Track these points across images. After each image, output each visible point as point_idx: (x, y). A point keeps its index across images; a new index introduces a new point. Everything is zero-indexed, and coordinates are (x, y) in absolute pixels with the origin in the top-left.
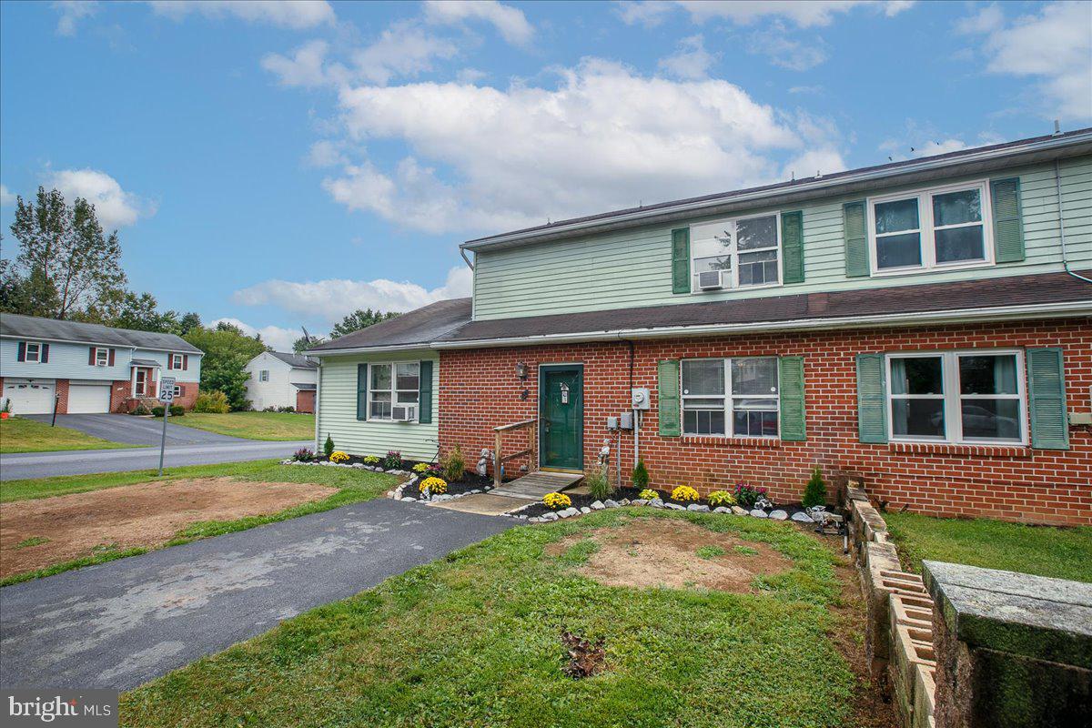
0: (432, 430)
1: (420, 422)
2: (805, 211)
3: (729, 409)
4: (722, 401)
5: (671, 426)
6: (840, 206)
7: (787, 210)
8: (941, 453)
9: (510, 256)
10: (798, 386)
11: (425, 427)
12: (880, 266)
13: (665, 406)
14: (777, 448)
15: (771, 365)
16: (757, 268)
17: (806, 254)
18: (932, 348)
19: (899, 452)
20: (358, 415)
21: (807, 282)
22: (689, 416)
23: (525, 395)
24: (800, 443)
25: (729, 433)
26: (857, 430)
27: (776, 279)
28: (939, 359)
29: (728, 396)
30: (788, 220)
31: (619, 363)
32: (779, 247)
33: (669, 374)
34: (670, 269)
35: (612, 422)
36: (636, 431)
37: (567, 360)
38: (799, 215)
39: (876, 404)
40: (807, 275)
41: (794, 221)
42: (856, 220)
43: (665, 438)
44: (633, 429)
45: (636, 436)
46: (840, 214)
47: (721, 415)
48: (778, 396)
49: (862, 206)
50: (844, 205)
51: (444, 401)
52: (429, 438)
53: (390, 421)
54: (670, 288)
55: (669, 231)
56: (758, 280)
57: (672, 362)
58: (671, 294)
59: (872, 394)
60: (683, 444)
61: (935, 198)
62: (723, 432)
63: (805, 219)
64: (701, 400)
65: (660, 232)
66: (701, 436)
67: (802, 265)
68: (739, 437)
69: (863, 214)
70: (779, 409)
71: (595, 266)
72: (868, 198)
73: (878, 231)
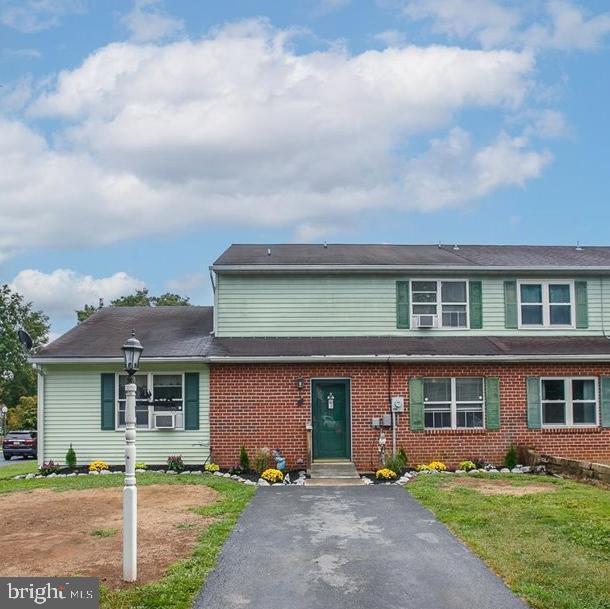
0: (203, 434)
1: (186, 429)
2: (484, 282)
3: (454, 411)
4: (449, 405)
5: (418, 423)
6: (502, 282)
7: (473, 280)
8: (565, 432)
9: (255, 282)
10: (496, 395)
11: (192, 433)
12: (523, 323)
13: (415, 409)
14: (484, 434)
15: (478, 381)
16: (454, 315)
17: (484, 310)
18: (561, 375)
19: (546, 433)
20: (102, 424)
21: (484, 328)
22: (428, 416)
23: (300, 403)
24: (497, 430)
25: (454, 426)
26: (527, 421)
27: (465, 325)
28: (563, 381)
29: (454, 402)
30: (474, 286)
31: (379, 380)
32: (467, 304)
33: (416, 388)
34: (395, 310)
35: (376, 422)
36: (395, 427)
37: (337, 375)
38: (480, 284)
39: (536, 406)
40: (484, 324)
41: (477, 287)
42: (511, 293)
43: (414, 431)
44: (392, 426)
45: (394, 431)
46: (502, 287)
47: (448, 415)
48: (483, 402)
49: (514, 284)
50: (505, 282)
51: (215, 409)
52: (196, 442)
53: (149, 429)
54: (395, 324)
55: (394, 281)
56: (454, 324)
57: (420, 379)
58: (395, 328)
59: (534, 400)
60: (426, 435)
61: (550, 286)
62: (450, 426)
63: (483, 287)
64: (436, 405)
65: (387, 281)
66: (438, 429)
67: (481, 317)
68: (460, 428)
69: (515, 289)
70: (484, 410)
71: (335, 300)
72: (518, 280)
73: (522, 302)
